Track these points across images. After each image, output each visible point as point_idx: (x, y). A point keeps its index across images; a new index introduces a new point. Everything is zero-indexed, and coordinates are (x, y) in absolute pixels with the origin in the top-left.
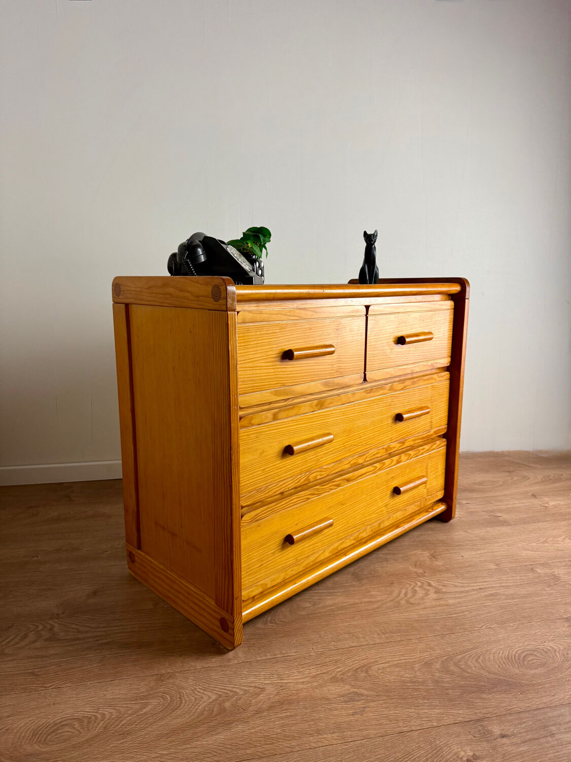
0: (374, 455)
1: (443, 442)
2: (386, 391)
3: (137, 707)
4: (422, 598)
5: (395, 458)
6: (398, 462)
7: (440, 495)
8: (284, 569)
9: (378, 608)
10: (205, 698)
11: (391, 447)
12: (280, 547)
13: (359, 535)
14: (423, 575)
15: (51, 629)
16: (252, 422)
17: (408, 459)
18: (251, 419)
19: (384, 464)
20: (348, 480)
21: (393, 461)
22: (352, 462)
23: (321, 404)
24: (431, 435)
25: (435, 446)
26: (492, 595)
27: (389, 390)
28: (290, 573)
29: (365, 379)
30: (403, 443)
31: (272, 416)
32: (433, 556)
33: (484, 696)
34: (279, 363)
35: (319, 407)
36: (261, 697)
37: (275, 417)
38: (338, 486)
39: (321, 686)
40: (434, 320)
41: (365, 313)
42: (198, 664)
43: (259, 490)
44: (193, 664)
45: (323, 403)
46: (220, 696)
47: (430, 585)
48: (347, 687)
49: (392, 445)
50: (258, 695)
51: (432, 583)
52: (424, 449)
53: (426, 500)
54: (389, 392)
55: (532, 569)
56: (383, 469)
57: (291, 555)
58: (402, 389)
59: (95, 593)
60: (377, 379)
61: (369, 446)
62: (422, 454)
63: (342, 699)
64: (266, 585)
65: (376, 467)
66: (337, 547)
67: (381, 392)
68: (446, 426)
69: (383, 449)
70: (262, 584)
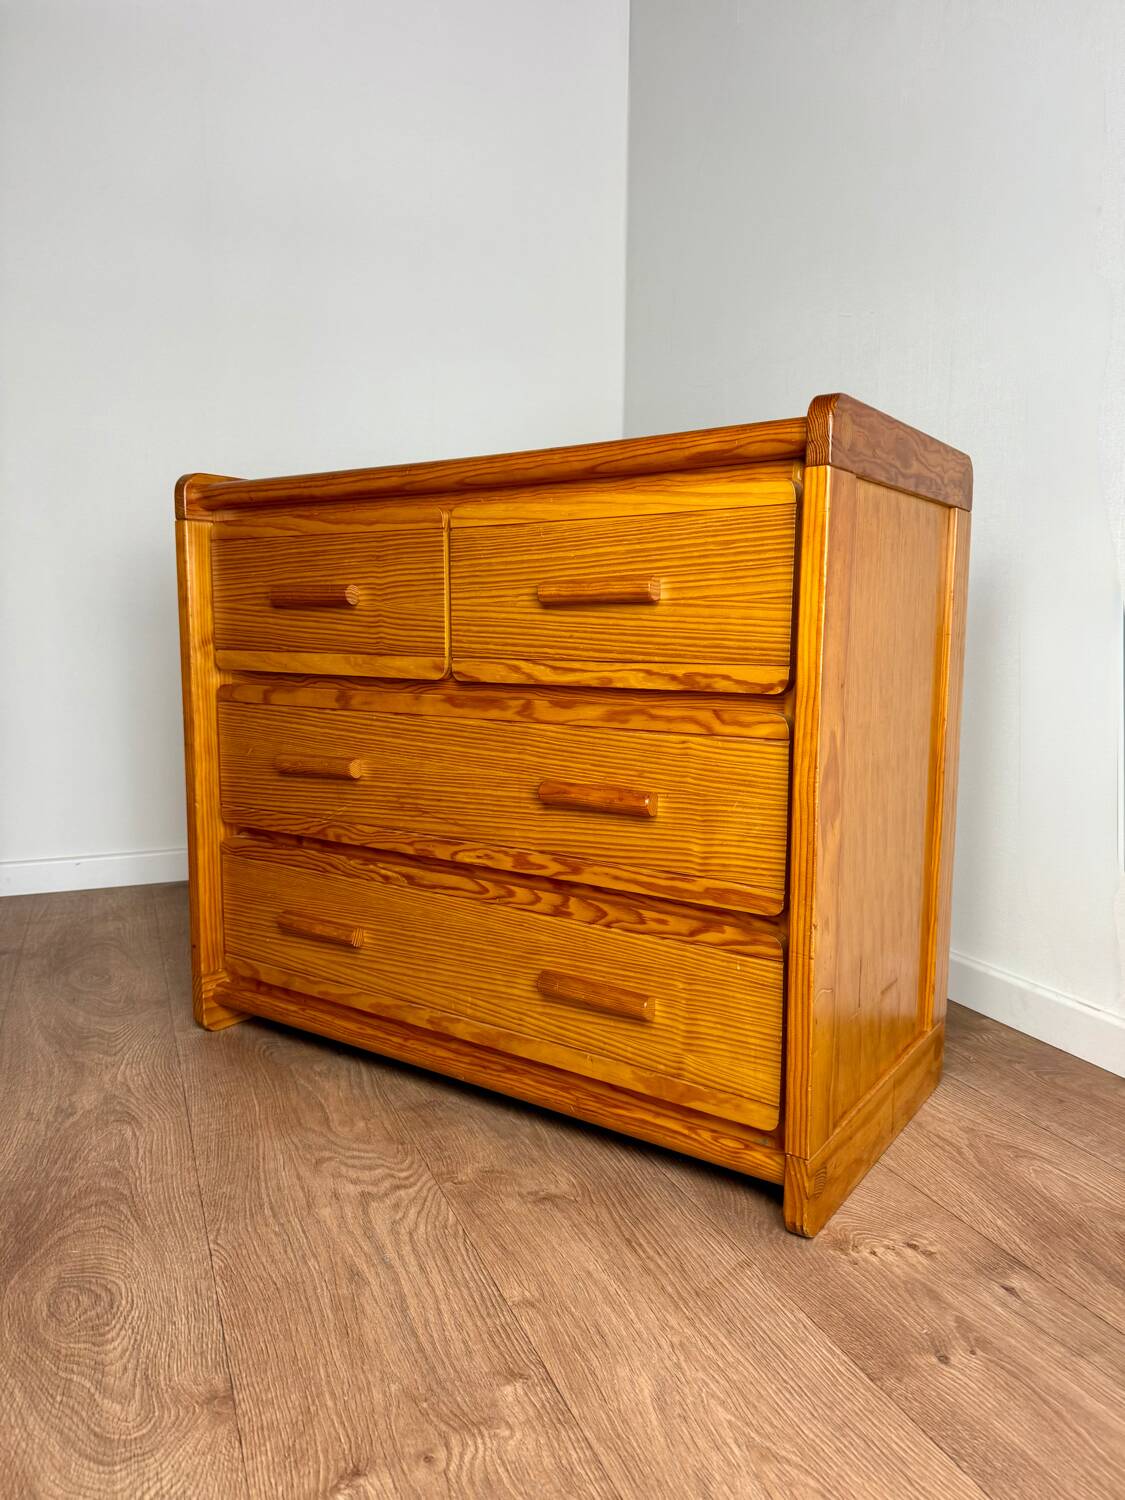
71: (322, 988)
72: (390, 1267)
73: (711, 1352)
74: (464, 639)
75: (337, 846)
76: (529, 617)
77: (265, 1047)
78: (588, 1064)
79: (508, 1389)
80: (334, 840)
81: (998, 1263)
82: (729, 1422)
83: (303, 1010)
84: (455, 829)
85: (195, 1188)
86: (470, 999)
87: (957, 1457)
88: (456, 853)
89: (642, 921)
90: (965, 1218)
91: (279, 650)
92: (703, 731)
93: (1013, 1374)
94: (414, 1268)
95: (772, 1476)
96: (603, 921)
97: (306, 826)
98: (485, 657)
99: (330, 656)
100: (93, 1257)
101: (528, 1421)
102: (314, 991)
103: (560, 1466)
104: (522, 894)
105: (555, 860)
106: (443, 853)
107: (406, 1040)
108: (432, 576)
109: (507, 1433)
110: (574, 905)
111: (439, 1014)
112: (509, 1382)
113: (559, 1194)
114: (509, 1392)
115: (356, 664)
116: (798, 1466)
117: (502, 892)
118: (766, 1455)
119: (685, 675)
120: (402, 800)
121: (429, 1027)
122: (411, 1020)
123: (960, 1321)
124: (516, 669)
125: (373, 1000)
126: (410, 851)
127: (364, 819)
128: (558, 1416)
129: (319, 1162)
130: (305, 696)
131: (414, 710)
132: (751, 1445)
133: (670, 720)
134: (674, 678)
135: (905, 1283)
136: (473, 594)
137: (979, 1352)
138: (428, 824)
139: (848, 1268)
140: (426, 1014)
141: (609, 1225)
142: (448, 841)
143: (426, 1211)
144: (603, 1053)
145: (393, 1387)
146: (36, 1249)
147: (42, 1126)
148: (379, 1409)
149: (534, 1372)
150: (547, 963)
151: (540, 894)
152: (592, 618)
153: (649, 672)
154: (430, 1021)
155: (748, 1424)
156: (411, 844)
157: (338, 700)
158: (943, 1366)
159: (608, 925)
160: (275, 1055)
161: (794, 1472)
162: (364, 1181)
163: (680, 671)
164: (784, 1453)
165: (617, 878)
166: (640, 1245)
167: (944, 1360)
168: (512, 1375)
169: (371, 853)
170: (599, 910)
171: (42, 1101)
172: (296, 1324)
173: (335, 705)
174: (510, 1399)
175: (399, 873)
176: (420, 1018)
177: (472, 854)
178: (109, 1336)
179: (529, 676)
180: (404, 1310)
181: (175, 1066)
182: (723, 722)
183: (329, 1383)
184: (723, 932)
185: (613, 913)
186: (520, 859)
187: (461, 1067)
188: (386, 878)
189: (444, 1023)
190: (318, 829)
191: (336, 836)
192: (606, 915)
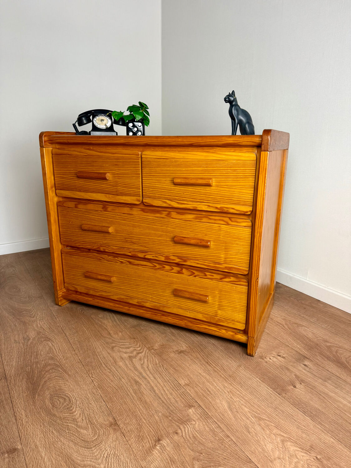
0: (153, 257)
2: (163, 216)
5: (176, 269)
6: (179, 272)
7: (242, 327)
8: (87, 288)
11: (170, 258)
16: (64, 205)
17: (191, 275)
18: (63, 203)
19: (164, 267)
20: (130, 263)
21: (173, 269)
22: (133, 253)
23: (105, 209)
24: (222, 269)
25: (227, 280)
27: (166, 215)
29: (142, 202)
30: (185, 261)
31: (74, 205)
34: (76, 178)
37: (76, 207)
43: (71, 241)
45: (107, 208)
49: (172, 257)
52: (212, 276)
54: (166, 217)
56: (162, 270)
60: (153, 205)
61: (148, 249)
62: (211, 279)
64: (77, 289)
65: (156, 266)
66: (123, 299)
67: (158, 215)
69: (162, 256)
70: (75, 287)
71: (100, 293)
72: (146, 379)
73: (238, 393)
74: (148, 192)
75: (104, 252)
76: (169, 187)
77: (81, 310)
78: (188, 313)
79: (190, 410)
80: (103, 250)
81: (301, 358)
82: (249, 411)
83: (94, 300)
84: (145, 248)
85: (79, 360)
86: (151, 296)
87: (304, 412)
88: (145, 255)
89: (206, 275)
90: (290, 346)
91: (80, 191)
92: (226, 224)
93: (312, 389)
94: (152, 378)
95: (263, 424)
96: (194, 275)
97: (92, 246)
98: (154, 198)
99: (100, 194)
100: (57, 386)
101: (199, 419)
102: (98, 294)
103: (211, 430)
104: (167, 267)
105: (178, 258)
106: (141, 255)
107: (130, 308)
108: (136, 172)
109: (194, 423)
110: (184, 271)
111: (140, 300)
112: (190, 408)
113: (184, 350)
114: (191, 411)
115: (109, 197)
116: (268, 421)
117: (161, 267)
118: (260, 419)
119: (220, 207)
120: (126, 239)
121: (137, 304)
122: (131, 302)
123: (295, 375)
124: (165, 202)
125: (119, 297)
126: (130, 254)
127: (114, 245)
128: (205, 416)
129: (113, 348)
130: (90, 206)
131: (130, 213)
132: (256, 417)
133: (215, 220)
134: (217, 208)
135: (280, 366)
136: (150, 179)
137: (302, 383)
138: (135, 247)
139: (265, 364)
140: (136, 300)
141: (201, 358)
142: (142, 251)
143: (149, 360)
144: (193, 310)
145: (160, 414)
146: (39, 386)
147: (21, 345)
148: (158, 421)
149: (195, 404)
150: (175, 286)
151: (173, 267)
152: (190, 189)
153: (209, 206)
154: (138, 302)
155: (253, 411)
156: (130, 252)
157: (103, 208)
158: (295, 388)
159: (195, 276)
160: (85, 313)
161: (268, 422)
162: (128, 352)
163: (219, 206)
164: (264, 418)
165: (198, 263)
166: (211, 363)
167: (295, 387)
168: (190, 406)
169: (115, 255)
170: (192, 272)
171: (17, 336)
172: (126, 399)
173: (102, 210)
174: (192, 413)
176: (134, 302)
177: (151, 256)
178: (74, 410)
179: (170, 205)
180: (154, 391)
181: (55, 320)
182: (232, 221)
183: (142, 415)
184: (230, 278)
185: (196, 273)
186: (167, 257)
187: (148, 315)
188: (122, 262)
189: (142, 303)
190: (97, 247)
191: (104, 249)
192: (194, 273)
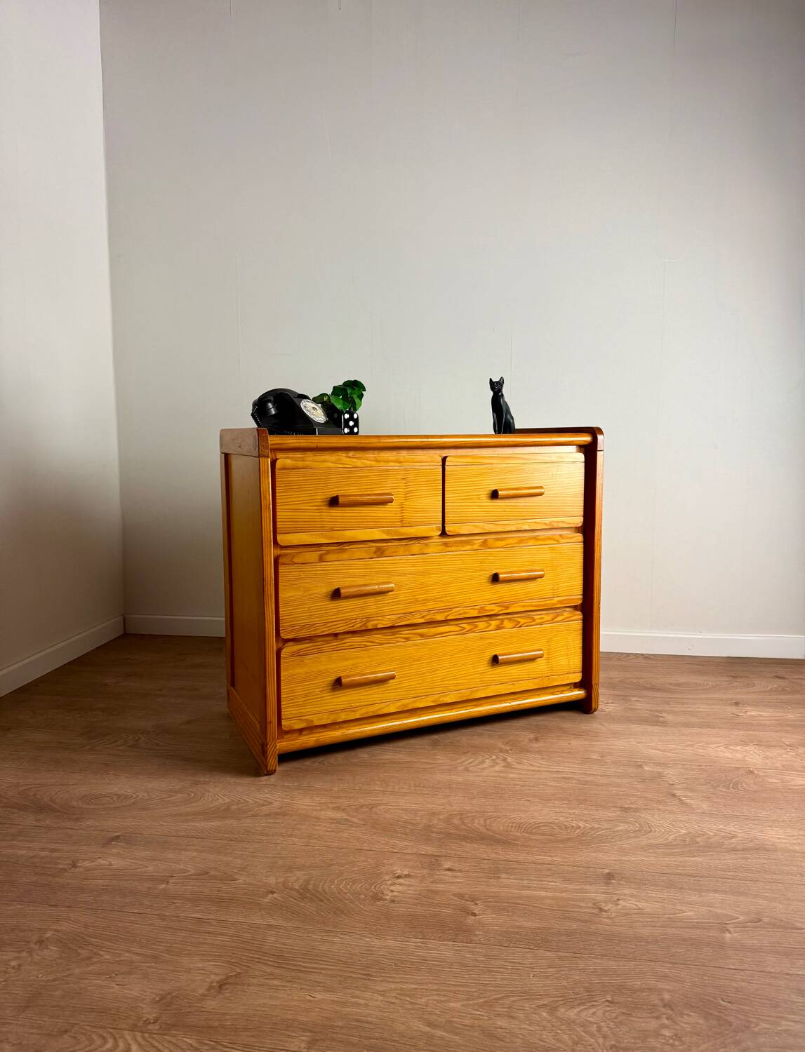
0: (460, 614)
1: (579, 615)
2: (475, 547)
3: (165, 796)
4: (485, 769)
5: (494, 623)
6: (498, 628)
7: (577, 677)
8: (335, 711)
9: (432, 768)
10: (220, 800)
11: (487, 608)
12: (330, 687)
13: (440, 698)
14: (507, 751)
15: (137, 740)
16: (294, 560)
17: (514, 627)
18: (293, 557)
19: (476, 626)
20: (422, 636)
21: (490, 625)
22: (428, 617)
23: (380, 553)
24: (554, 604)
25: (560, 618)
26: (564, 778)
27: (480, 546)
28: (343, 717)
29: (444, 533)
30: (507, 608)
31: (318, 558)
32: (536, 739)
33: (464, 843)
34: (326, 508)
35: (378, 554)
36: (264, 808)
37: (321, 559)
38: (407, 639)
39: (321, 810)
40: (550, 473)
41: (441, 464)
42: (232, 779)
43: (304, 627)
44: (228, 779)
45: (384, 551)
46: (234, 801)
47: (505, 760)
48: (344, 814)
49: (489, 607)
50: (263, 806)
51: (509, 760)
52: (543, 618)
53: (549, 679)
54: (480, 548)
55: (640, 766)
56: (474, 632)
57: (343, 699)
58: (502, 547)
59: (189, 722)
60: (462, 533)
61: (452, 604)
62: (541, 624)
63: (331, 821)
64: (312, 721)
65: (464, 628)
66: (408, 704)
67: (468, 547)
68: (581, 597)
69: (475, 609)
70: (306, 720)
73: (644, 740)
74: (452, 515)
75: (373, 630)
76: (484, 504)
78: (512, 687)
80: (372, 628)
82: (675, 746)
84: (447, 604)
86: (455, 682)
88: (448, 615)
89: (534, 620)
92: (556, 543)
96: (518, 625)
97: (352, 625)
98: (463, 523)
104: (481, 625)
105: (498, 606)
106: (440, 617)
110: (506, 622)
111: (438, 696)
115: (388, 533)
117: (472, 627)
119: (550, 522)
120: (417, 597)
121: (434, 704)
124: (478, 527)
125: (400, 704)
126: (422, 621)
127: (391, 612)
131: (424, 551)
132: (687, 746)
134: (545, 524)
138: (430, 605)
140: (432, 698)
142: (441, 611)
144: (519, 679)
151: (491, 622)
153: (536, 523)
154: (433, 701)
156: (423, 617)
157: (376, 552)
159: (520, 627)
162: (493, 765)
163: (547, 521)
164: (691, 743)
165: (525, 606)
169: (395, 629)
170: (517, 621)
173: (373, 556)
175: (415, 634)
177: (457, 613)
179: (485, 529)
182: (563, 538)
184: (563, 615)
185: (522, 621)
186: (481, 609)
189: (442, 699)
190: (361, 624)
191: (373, 626)
192: (519, 622)
